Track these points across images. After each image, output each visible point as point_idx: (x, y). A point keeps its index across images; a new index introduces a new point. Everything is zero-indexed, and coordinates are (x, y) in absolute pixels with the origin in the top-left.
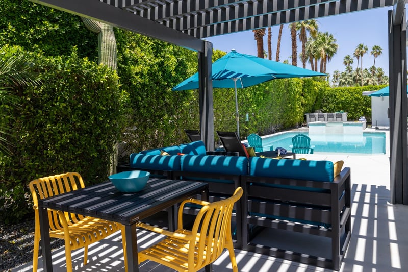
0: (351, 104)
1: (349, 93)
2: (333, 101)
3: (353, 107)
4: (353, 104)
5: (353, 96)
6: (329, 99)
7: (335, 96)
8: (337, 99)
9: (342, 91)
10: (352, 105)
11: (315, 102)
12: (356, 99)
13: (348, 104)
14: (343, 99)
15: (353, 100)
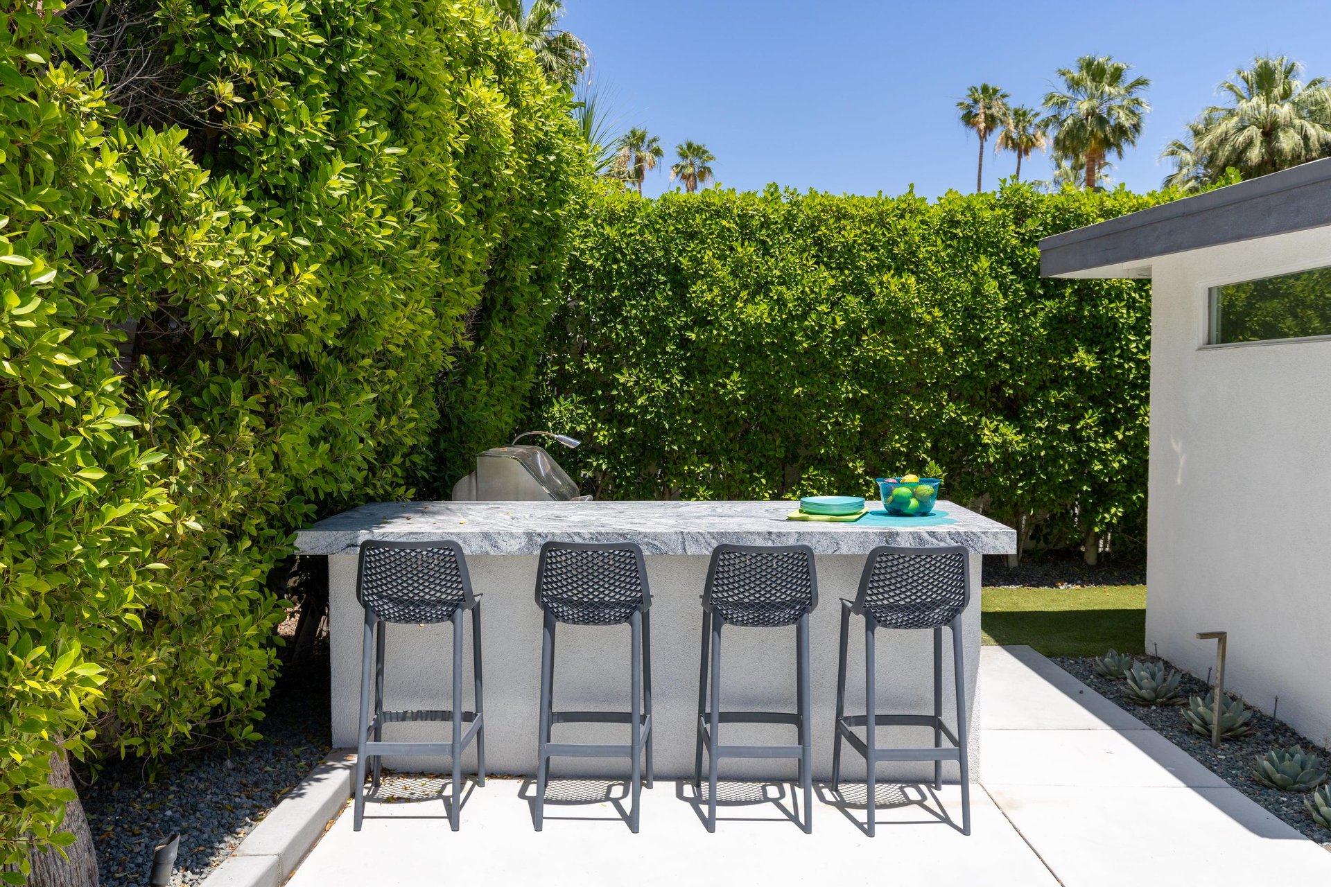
0: (836, 376)
1: (823, 252)
2: (658, 333)
3: (854, 404)
4: (857, 375)
5: (858, 287)
6: (613, 309)
7: (680, 281)
8: (702, 320)
9: (747, 233)
10: (846, 390)
11: (480, 323)
12: (880, 322)
13: (803, 375)
14: (758, 311)
15: (854, 329)
